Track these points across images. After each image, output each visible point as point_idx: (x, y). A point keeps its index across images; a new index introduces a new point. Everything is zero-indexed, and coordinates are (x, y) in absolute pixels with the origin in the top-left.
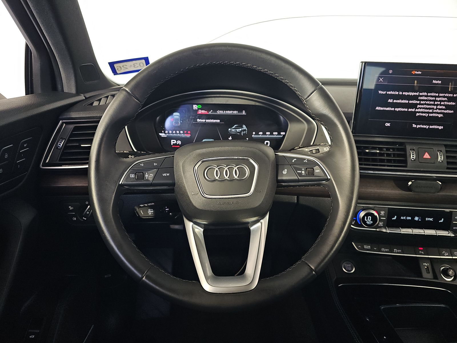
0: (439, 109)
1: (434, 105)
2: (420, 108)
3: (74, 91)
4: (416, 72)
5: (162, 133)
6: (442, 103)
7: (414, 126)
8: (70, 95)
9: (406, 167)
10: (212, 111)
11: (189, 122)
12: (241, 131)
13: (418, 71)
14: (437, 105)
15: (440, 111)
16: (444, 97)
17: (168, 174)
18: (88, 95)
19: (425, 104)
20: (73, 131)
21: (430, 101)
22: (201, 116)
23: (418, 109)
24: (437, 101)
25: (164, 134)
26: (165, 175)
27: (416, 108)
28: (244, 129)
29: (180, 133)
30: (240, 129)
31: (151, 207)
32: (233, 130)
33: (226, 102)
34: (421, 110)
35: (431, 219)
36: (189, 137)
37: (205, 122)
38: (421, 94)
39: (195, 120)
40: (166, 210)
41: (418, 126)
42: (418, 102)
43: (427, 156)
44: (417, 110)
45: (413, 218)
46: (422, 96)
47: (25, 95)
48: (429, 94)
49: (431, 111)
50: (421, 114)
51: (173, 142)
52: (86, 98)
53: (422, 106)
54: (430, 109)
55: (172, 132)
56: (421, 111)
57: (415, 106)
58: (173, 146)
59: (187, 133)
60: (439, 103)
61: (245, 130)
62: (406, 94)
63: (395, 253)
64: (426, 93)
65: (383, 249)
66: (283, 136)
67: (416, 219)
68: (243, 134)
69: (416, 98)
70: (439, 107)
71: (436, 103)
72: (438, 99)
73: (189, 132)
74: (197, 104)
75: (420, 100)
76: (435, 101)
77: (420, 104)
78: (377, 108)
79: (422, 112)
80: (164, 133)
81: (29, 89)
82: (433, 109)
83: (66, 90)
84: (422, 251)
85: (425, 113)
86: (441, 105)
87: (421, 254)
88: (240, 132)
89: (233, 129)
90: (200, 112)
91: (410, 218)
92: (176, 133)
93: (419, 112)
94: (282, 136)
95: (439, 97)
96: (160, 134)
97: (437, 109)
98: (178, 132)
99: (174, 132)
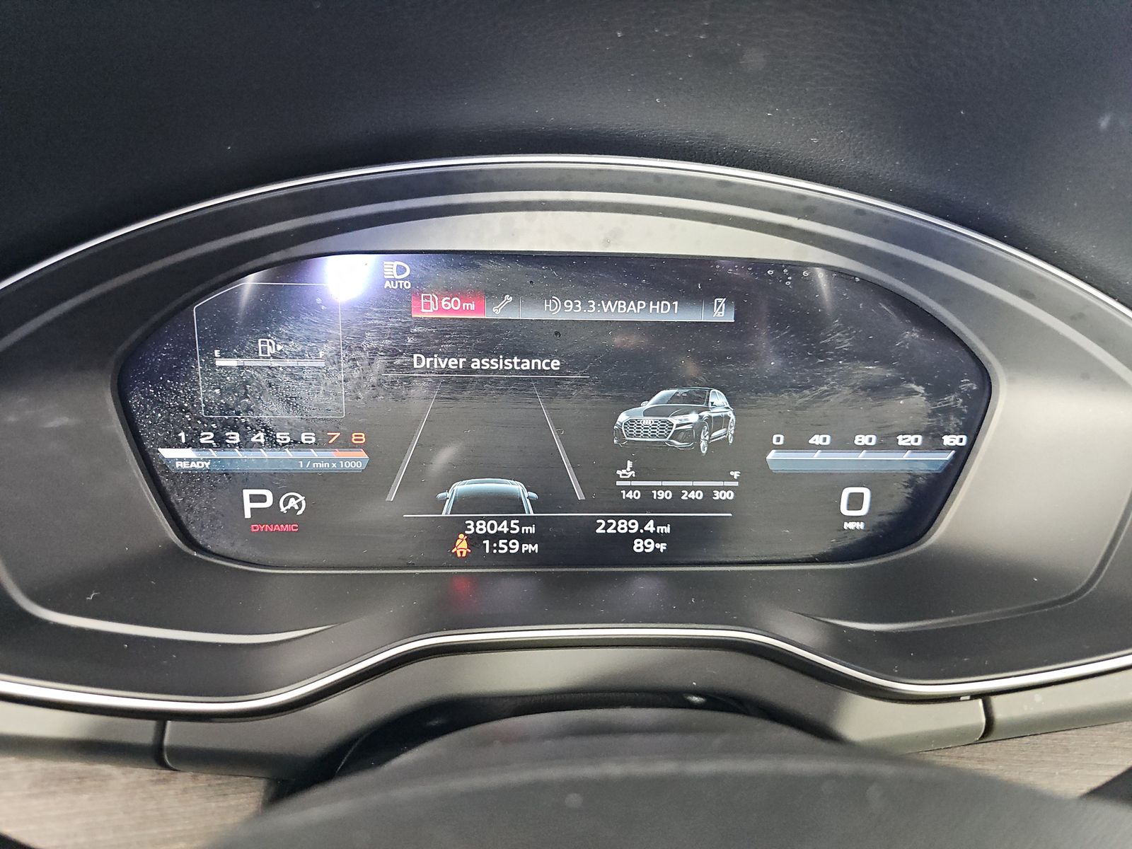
5: (178, 445)
10: (508, 298)
11: (356, 374)
12: (698, 427)
22: (438, 334)
25: (188, 453)
28: (714, 413)
29: (297, 444)
30: (693, 417)
32: (648, 421)
33: (607, 242)
36: (359, 466)
37: (467, 369)
39: (398, 362)
51: (254, 499)
55: (244, 438)
58: (255, 528)
59: (345, 444)
61: (720, 422)
66: (955, 455)
68: (709, 445)
73: (359, 437)
80: (194, 443)
88: (692, 435)
89: (647, 413)
90: (432, 305)
92: (271, 444)
94: (948, 456)
96: (166, 453)
98: (282, 437)
99: (258, 438)
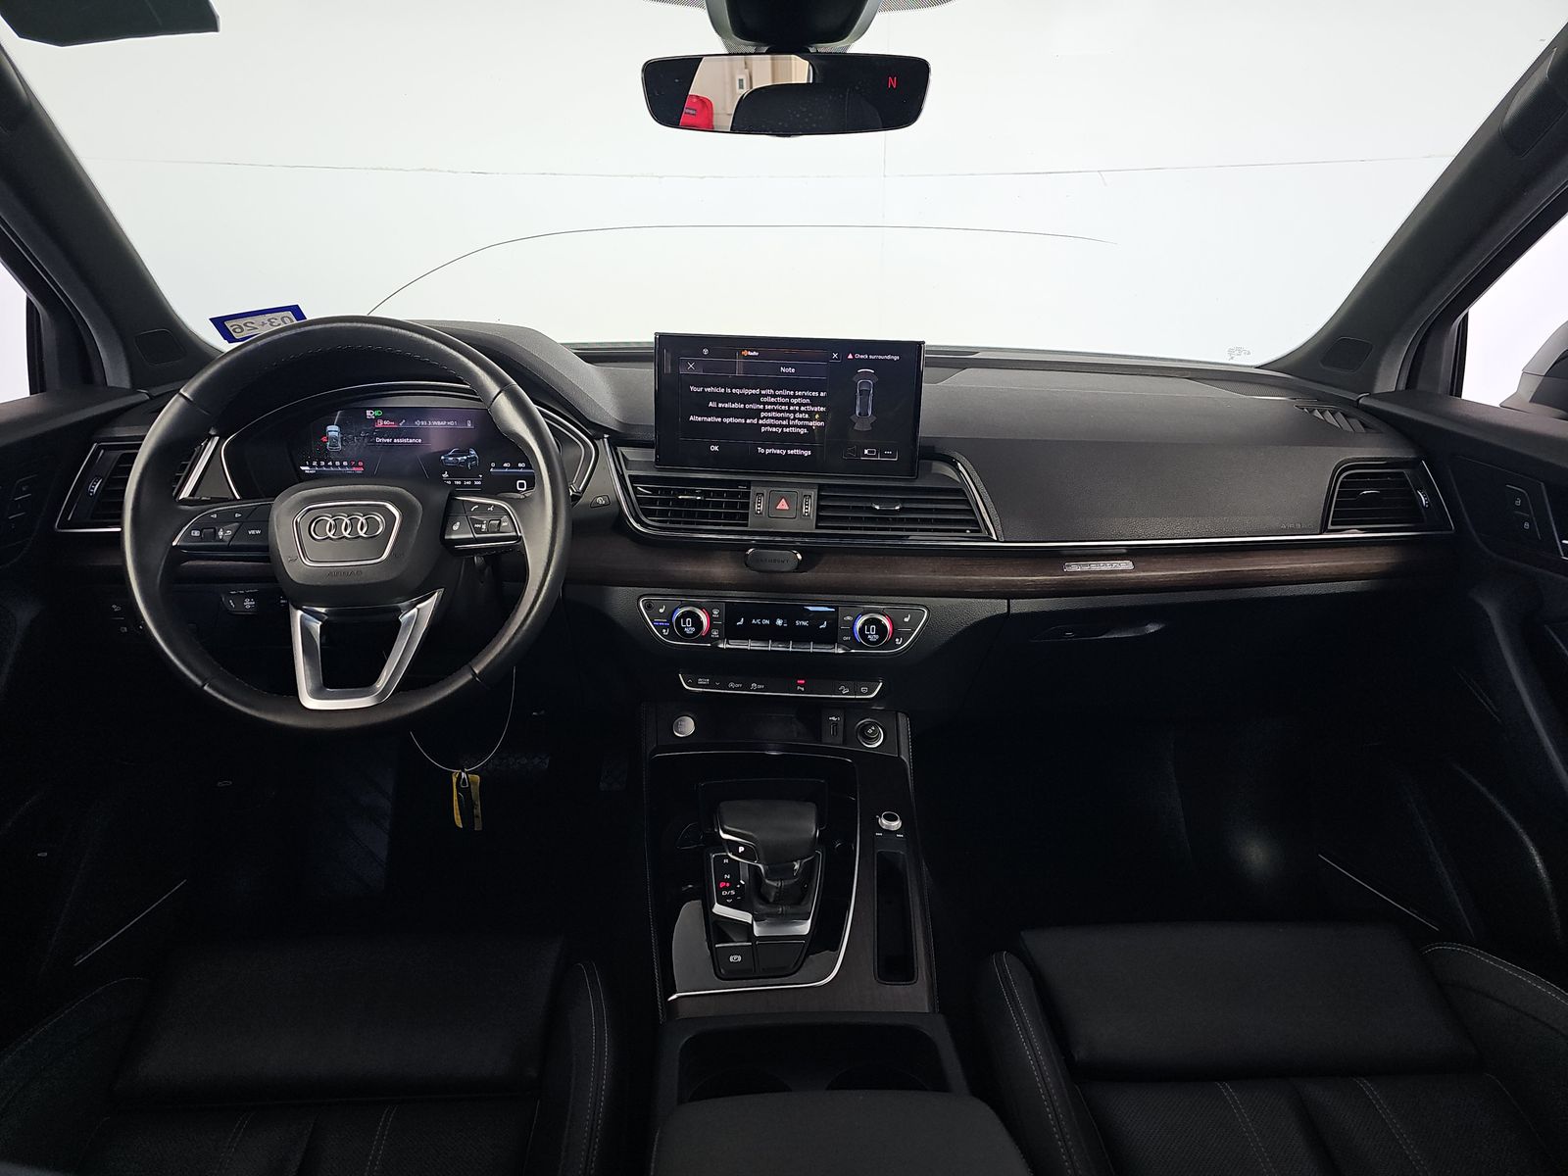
0: (799, 419)
1: (789, 411)
2: (767, 418)
3: (126, 384)
4: (750, 353)
5: (306, 465)
6: (803, 408)
7: (761, 450)
8: (119, 393)
9: (746, 525)
10: (404, 421)
12: (467, 461)
13: (752, 351)
14: (795, 412)
15: (801, 423)
16: (803, 397)
17: (258, 532)
18: (156, 392)
19: (773, 410)
20: (119, 462)
21: (781, 404)
22: (383, 432)
23: (762, 419)
24: (793, 405)
25: (309, 468)
26: (253, 532)
27: (759, 418)
29: (342, 466)
30: (465, 458)
31: (250, 596)
32: (451, 459)
34: (769, 421)
35: (805, 623)
37: (392, 442)
38: (763, 392)
39: (372, 440)
40: (282, 601)
41: (768, 451)
42: (761, 407)
43: (783, 505)
44: (761, 422)
45: (773, 622)
46: (766, 396)
47: (28, 395)
48: (778, 393)
49: (784, 423)
50: (769, 429)
52: (152, 398)
53: (770, 415)
54: (783, 419)
55: (326, 463)
56: (768, 423)
57: (756, 414)
59: (357, 465)
60: (797, 408)
61: (474, 459)
62: (738, 391)
63: (753, 690)
64: (772, 391)
65: (731, 685)
67: (779, 622)
68: (471, 466)
69: (756, 399)
70: (798, 415)
71: (792, 408)
72: (795, 401)
73: (361, 464)
74: (374, 409)
75: (764, 404)
76: (790, 404)
77: (764, 410)
78: (691, 418)
79: (771, 426)
80: (311, 466)
81: (37, 381)
82: (789, 418)
83: (110, 382)
84: (801, 685)
85: (775, 426)
86: (801, 412)
87: (800, 692)
88: (465, 463)
89: (450, 456)
90: (380, 424)
91: (767, 622)
92: (334, 465)
93: (766, 425)
95: (795, 397)
96: (303, 468)
97: (795, 419)
98: (337, 463)
99: (330, 463)
